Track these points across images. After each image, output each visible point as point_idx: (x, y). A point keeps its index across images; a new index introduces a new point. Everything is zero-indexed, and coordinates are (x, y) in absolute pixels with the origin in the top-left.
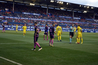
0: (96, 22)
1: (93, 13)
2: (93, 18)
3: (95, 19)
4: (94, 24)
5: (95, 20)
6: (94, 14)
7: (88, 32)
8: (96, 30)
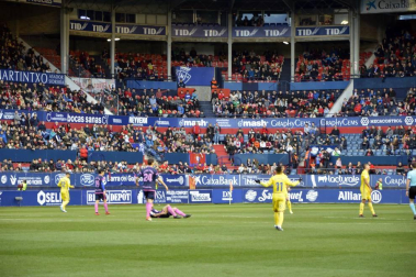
0: (90, 99)
1: (55, 12)
2: (58, 65)
3: (73, 73)
4: (70, 119)
5: (73, 84)
6: (66, 18)
7: (16, 203)
8: (87, 179)
